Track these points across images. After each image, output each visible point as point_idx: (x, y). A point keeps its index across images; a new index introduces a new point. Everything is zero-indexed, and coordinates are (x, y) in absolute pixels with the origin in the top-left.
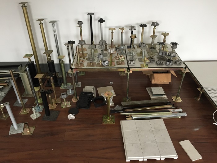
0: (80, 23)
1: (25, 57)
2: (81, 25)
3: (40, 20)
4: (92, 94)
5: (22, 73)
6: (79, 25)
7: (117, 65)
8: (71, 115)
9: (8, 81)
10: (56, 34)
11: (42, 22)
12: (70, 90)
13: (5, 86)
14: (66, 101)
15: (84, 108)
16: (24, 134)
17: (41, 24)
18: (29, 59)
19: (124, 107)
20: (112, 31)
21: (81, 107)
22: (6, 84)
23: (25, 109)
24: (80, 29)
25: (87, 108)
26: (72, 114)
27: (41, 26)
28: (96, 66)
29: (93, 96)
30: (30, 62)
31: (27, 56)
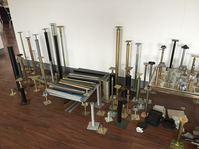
0: (164, 47)
1: (110, 69)
2: (164, 49)
3: (128, 42)
4: (162, 114)
5: (106, 81)
6: (162, 49)
7: (196, 92)
8: (139, 128)
9: (93, 85)
10: (138, 54)
11: (129, 43)
12: (141, 105)
13: (91, 89)
14: (136, 114)
15: (153, 125)
16: (99, 132)
17: (128, 45)
18: (113, 71)
19: (196, 136)
20: (195, 58)
21: (150, 124)
22: (92, 88)
23: (102, 111)
24: (162, 53)
25: (155, 126)
26: (141, 128)
27: (128, 46)
28: (173, 89)
29: (163, 116)
30: (112, 73)
31: (111, 68)
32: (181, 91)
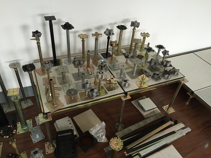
2: (39, 37)
6: (35, 38)
7: (108, 91)
20: (83, 39)
28: (82, 100)
32: (93, 98)
